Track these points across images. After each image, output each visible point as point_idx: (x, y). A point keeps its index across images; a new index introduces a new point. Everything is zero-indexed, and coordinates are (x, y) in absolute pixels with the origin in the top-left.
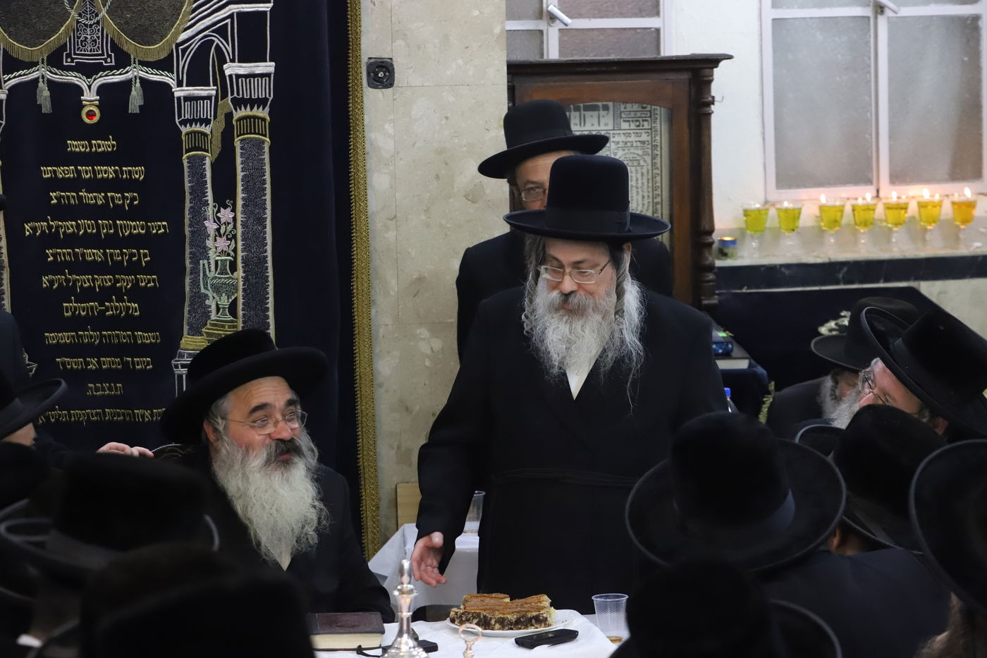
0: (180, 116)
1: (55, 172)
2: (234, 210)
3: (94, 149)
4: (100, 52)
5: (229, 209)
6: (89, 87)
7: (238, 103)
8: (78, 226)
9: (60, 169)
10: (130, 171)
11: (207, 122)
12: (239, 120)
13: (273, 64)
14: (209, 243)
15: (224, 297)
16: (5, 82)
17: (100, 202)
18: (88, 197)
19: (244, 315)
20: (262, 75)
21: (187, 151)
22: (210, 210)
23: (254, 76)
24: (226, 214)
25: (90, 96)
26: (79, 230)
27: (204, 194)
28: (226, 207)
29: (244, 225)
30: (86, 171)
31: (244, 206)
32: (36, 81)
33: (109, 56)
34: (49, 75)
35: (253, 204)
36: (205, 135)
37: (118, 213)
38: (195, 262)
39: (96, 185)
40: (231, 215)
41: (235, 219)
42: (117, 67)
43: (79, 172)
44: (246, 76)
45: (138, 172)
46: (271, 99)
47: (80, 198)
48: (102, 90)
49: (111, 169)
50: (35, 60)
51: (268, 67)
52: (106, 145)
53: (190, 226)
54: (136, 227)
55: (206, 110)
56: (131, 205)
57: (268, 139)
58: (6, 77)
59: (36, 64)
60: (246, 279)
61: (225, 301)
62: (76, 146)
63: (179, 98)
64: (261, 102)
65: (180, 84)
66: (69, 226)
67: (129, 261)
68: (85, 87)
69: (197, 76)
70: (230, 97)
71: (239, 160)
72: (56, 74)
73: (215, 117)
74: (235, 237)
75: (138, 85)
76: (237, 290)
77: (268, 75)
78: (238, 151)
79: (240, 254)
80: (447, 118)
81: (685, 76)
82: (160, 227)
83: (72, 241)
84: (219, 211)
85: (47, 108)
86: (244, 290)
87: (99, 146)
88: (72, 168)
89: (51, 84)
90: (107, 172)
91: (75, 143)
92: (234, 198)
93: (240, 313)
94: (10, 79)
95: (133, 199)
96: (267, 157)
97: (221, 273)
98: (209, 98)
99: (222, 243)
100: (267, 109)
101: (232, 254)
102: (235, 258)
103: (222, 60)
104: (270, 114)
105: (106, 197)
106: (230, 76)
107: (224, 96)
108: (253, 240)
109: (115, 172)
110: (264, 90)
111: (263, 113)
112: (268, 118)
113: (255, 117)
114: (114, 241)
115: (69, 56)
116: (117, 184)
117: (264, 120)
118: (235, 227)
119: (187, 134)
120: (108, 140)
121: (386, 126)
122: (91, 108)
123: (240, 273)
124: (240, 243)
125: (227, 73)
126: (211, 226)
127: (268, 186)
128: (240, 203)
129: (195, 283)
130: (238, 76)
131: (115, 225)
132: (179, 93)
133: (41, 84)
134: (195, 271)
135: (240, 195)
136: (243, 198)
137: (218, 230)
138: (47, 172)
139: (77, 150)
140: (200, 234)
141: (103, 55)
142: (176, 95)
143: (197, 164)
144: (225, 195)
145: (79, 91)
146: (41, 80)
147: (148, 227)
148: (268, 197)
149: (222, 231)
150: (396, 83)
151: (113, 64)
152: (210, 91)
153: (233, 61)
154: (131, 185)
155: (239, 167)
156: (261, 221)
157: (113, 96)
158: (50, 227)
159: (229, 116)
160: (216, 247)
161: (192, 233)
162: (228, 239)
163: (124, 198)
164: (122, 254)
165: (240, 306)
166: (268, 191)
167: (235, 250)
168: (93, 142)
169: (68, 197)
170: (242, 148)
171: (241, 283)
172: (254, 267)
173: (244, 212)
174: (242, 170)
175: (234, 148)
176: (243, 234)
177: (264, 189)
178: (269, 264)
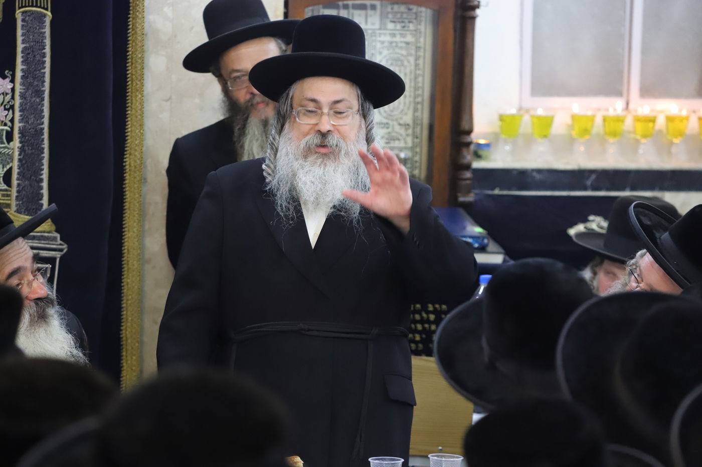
2: (13, 81)
5: (8, 80)
19: (19, 185)
24: (4, 85)
28: (4, 77)
29: (23, 96)
31: (23, 77)
35: (32, 76)
40: (10, 86)
41: (13, 90)
57: (49, 13)
60: (22, 150)
61: (1, 171)
71: (19, 32)
74: (12, 107)
76: (12, 160)
78: (19, 23)
79: (17, 125)
86: (20, 160)
92: (13, 69)
93: (15, 182)
96: (47, 30)
101: (9, 124)
102: (12, 128)
108: (31, 111)
118: (13, 98)
121: (166, 9)
123: (16, 143)
124: (17, 114)
127: (48, 59)
128: (19, 74)
135: (19, 66)
136: (22, 70)
144: (4, 66)
148: (47, 70)
155: (19, 39)
156: (39, 93)
162: (5, 109)
165: (15, 175)
166: (48, 65)
167: (12, 121)
170: (23, 20)
171: (17, 153)
172: (30, 138)
173: (22, 84)
174: (23, 42)
175: (15, 20)
176: (21, 105)
177: (44, 62)
178: (46, 136)
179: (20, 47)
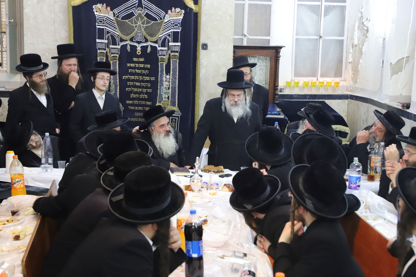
0: (159, 54)
2: (170, 76)
5: (169, 75)
6: (139, 46)
7: (172, 52)
8: (135, 77)
9: (131, 64)
10: (147, 66)
11: (165, 55)
12: (172, 55)
13: (180, 43)
14: (164, 83)
15: (166, 95)
17: (140, 72)
18: (137, 71)
19: (171, 99)
20: (178, 46)
21: (160, 62)
22: (164, 75)
23: (176, 46)
24: (168, 77)
25: (139, 49)
26: (135, 78)
27: (163, 72)
28: (168, 75)
29: (172, 79)
30: (137, 65)
31: (172, 75)
32: (127, 44)
33: (144, 40)
34: (130, 43)
35: (174, 74)
36: (164, 59)
37: (144, 75)
38: (160, 87)
39: (139, 68)
41: (170, 78)
42: (145, 42)
43: (135, 65)
44: (174, 46)
45: (149, 66)
46: (179, 51)
47: (135, 71)
48: (142, 47)
49: (143, 65)
50: (127, 40)
51: (179, 44)
52: (142, 60)
53: (160, 79)
54: (147, 78)
55: (165, 53)
56: (147, 73)
57: (178, 60)
58: (120, 43)
60: (172, 91)
61: (167, 96)
62: (135, 59)
63: (159, 50)
64: (177, 52)
65: (159, 47)
66: (133, 77)
67: (146, 86)
68: (138, 46)
69: (163, 45)
70: (170, 50)
71: (171, 65)
73: (167, 55)
74: (169, 82)
75: (150, 46)
76: (169, 94)
77: (179, 46)
78: (171, 63)
79: (171, 86)
80: (219, 57)
81: (274, 51)
82: (153, 79)
83: (133, 81)
84: (166, 76)
85: (129, 51)
86: (171, 94)
89: (130, 45)
92: (170, 73)
93: (170, 99)
95: (147, 72)
96: (178, 64)
97: (166, 90)
98: (165, 50)
99: (167, 83)
100: (178, 53)
102: (169, 86)
103: (169, 42)
104: (179, 54)
105: (141, 71)
106: (171, 46)
107: (169, 50)
108: (174, 82)
109: (144, 66)
110: (178, 49)
111: (177, 54)
112: (178, 56)
113: (175, 55)
114: (143, 81)
115: (135, 39)
116: (144, 69)
117: (177, 56)
118: (170, 80)
119: (160, 58)
120: (142, 58)
121: (205, 59)
122: (139, 51)
123: (170, 90)
124: (171, 83)
125: (170, 45)
126: (164, 79)
127: (178, 71)
128: (171, 74)
129: (160, 92)
130: (172, 46)
131: (143, 78)
132: (159, 49)
133: (128, 45)
134: (160, 89)
135: (171, 72)
136: (172, 73)
137: (166, 80)
138: (128, 65)
140: (162, 81)
141: (142, 39)
142: (158, 49)
143: (162, 65)
144: (168, 72)
145: (136, 47)
147: (150, 79)
148: (177, 73)
149: (167, 80)
150: (208, 49)
152: (166, 48)
153: (171, 42)
154: (147, 69)
155: (171, 66)
156: (175, 78)
157: (144, 48)
158: (128, 77)
159: (170, 55)
160: (165, 84)
161: (160, 80)
163: (145, 72)
164: (144, 84)
165: (170, 97)
167: (169, 85)
168: (139, 59)
169: (133, 71)
170: (172, 62)
171: (170, 92)
172: (173, 89)
173: (172, 76)
174: (172, 67)
175: (170, 62)
176: (171, 81)
177: (177, 71)
178: (177, 88)
179: (171, 68)
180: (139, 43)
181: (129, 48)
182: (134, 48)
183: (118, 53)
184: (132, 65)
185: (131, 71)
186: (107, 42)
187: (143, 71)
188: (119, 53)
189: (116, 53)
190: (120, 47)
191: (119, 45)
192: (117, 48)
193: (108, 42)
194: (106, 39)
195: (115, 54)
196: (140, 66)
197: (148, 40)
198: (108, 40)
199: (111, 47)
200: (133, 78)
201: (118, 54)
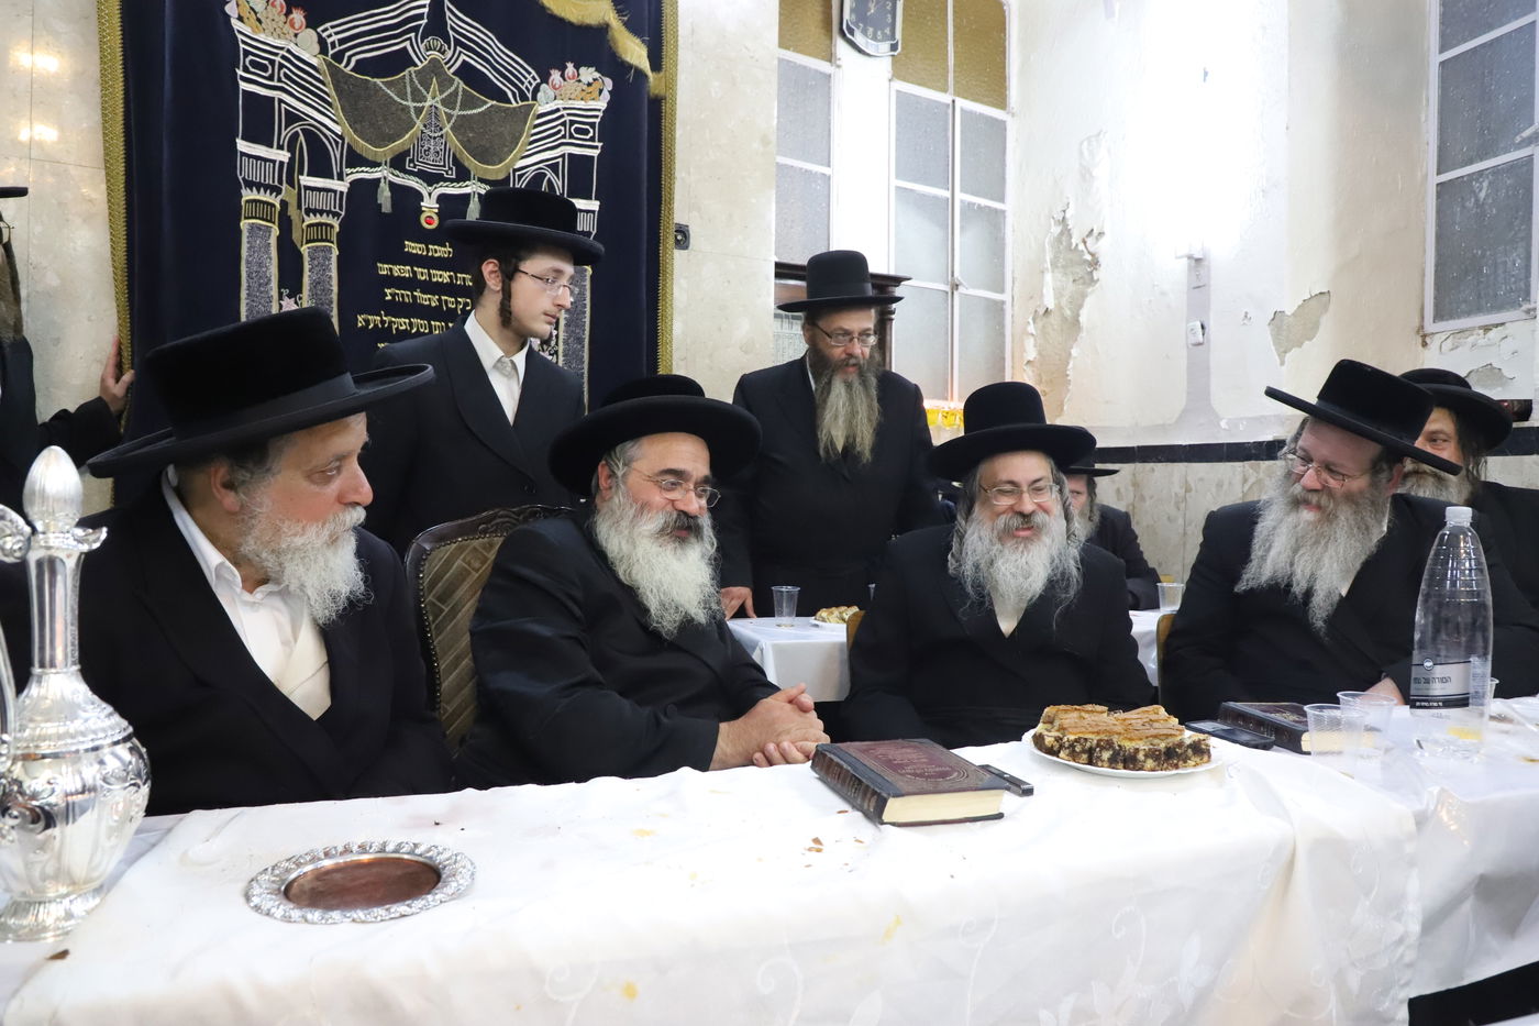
1: (391, 270)
3: (430, 254)
4: (442, 164)
6: (430, 194)
8: (411, 324)
9: (396, 268)
13: (598, 203)
16: (347, 175)
17: (433, 304)
18: (426, 299)
20: (588, 212)
25: (430, 205)
26: (412, 328)
29: (565, 342)
30: (422, 274)
31: (566, 325)
32: (378, 180)
33: (451, 169)
34: (391, 178)
35: (574, 323)
37: (450, 316)
39: (429, 287)
42: (458, 180)
43: (414, 273)
46: (594, 233)
47: (414, 297)
48: (442, 199)
49: (446, 275)
50: (379, 161)
51: (594, 205)
52: (442, 251)
58: (349, 171)
59: (379, 165)
62: (413, 247)
66: (402, 323)
68: (425, 193)
72: (398, 176)
74: (556, 352)
77: (593, 212)
85: (387, 207)
87: (436, 252)
88: (408, 268)
89: (392, 185)
90: (443, 277)
91: (413, 245)
94: (352, 173)
96: (588, 284)
105: (440, 300)
108: (573, 356)
109: (450, 277)
110: (589, 223)
115: (411, 161)
116: (451, 289)
118: (557, 344)
120: (445, 246)
122: (430, 214)
127: (588, 310)
133: (382, 184)
138: (384, 269)
139: (414, 251)
141: (444, 166)
145: (420, 197)
146: (383, 180)
148: (587, 320)
150: (690, 247)
151: (454, 177)
156: (580, 340)
157: (452, 206)
158: (383, 322)
163: (457, 303)
166: (588, 314)
168: (430, 247)
169: (403, 295)
173: (566, 331)
176: (564, 351)
177: (585, 312)
180: (431, 179)
181: (384, 196)
182: (407, 200)
183: (337, 210)
184: (402, 271)
185: (393, 295)
186: (286, 160)
187: (446, 301)
188: (343, 213)
189: (328, 212)
190: (345, 190)
191: (341, 178)
192: (335, 192)
193: (292, 159)
194: (280, 147)
195: (321, 212)
196: (434, 280)
197: (469, 172)
198: (291, 149)
199: (303, 183)
200: (404, 328)
201: (335, 215)
